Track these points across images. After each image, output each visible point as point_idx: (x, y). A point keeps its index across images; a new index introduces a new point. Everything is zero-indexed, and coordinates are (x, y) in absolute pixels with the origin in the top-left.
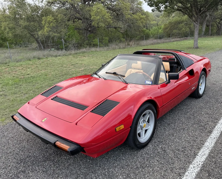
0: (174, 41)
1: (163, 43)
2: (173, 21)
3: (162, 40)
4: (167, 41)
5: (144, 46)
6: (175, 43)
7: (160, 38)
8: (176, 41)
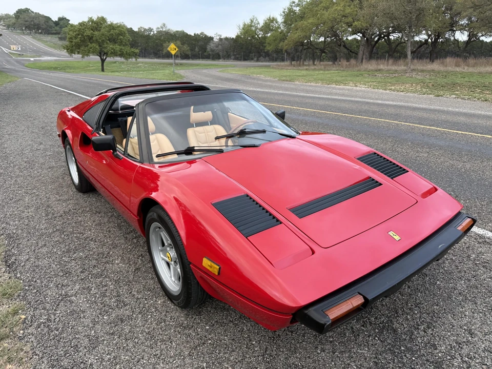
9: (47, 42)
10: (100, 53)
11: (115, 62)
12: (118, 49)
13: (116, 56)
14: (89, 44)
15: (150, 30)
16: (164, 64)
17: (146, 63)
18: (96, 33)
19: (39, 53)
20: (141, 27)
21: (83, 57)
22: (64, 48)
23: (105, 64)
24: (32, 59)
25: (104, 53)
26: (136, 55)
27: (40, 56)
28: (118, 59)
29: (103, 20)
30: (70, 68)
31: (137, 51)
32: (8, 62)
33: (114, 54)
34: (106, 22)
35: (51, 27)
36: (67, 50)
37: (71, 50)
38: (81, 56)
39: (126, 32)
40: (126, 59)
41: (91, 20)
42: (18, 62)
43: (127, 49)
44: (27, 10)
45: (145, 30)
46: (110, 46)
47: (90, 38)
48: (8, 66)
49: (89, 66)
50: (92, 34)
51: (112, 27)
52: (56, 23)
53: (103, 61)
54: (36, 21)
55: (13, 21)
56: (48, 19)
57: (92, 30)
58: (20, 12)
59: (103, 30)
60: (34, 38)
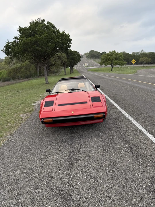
0: (23, 82)
1: (16, 83)
2: (15, 67)
3: (13, 82)
4: (18, 81)
5: (3, 87)
6: (25, 82)
7: (7, 81)
8: (24, 81)
9: (97, 61)
10: (112, 64)
11: (119, 67)
12: (118, 62)
13: (117, 65)
14: (108, 61)
15: (137, 53)
16: (138, 67)
17: (131, 67)
18: (111, 57)
19: (93, 65)
20: (133, 52)
21: (105, 66)
22: (99, 63)
23: (113, 68)
24: (90, 68)
25: (113, 64)
26: (125, 64)
27: (93, 67)
28: (118, 66)
29: (114, 51)
30: (102, 70)
31: (126, 62)
32: (83, 69)
33: (116, 64)
34: (115, 52)
35: (100, 56)
36: (100, 64)
37: (101, 64)
38: (104, 66)
39: (123, 55)
40: (121, 66)
41: (110, 52)
42: (86, 69)
43: (122, 62)
44: (93, 50)
45: (135, 53)
46: (115, 61)
47: (109, 59)
48: (83, 71)
49: (108, 69)
50: (109, 57)
51: (117, 54)
52: (102, 54)
53: (112, 67)
54: (95, 54)
55: (88, 54)
56: (99, 53)
57: (110, 56)
58: (91, 51)
59: (113, 56)
60: (93, 60)
